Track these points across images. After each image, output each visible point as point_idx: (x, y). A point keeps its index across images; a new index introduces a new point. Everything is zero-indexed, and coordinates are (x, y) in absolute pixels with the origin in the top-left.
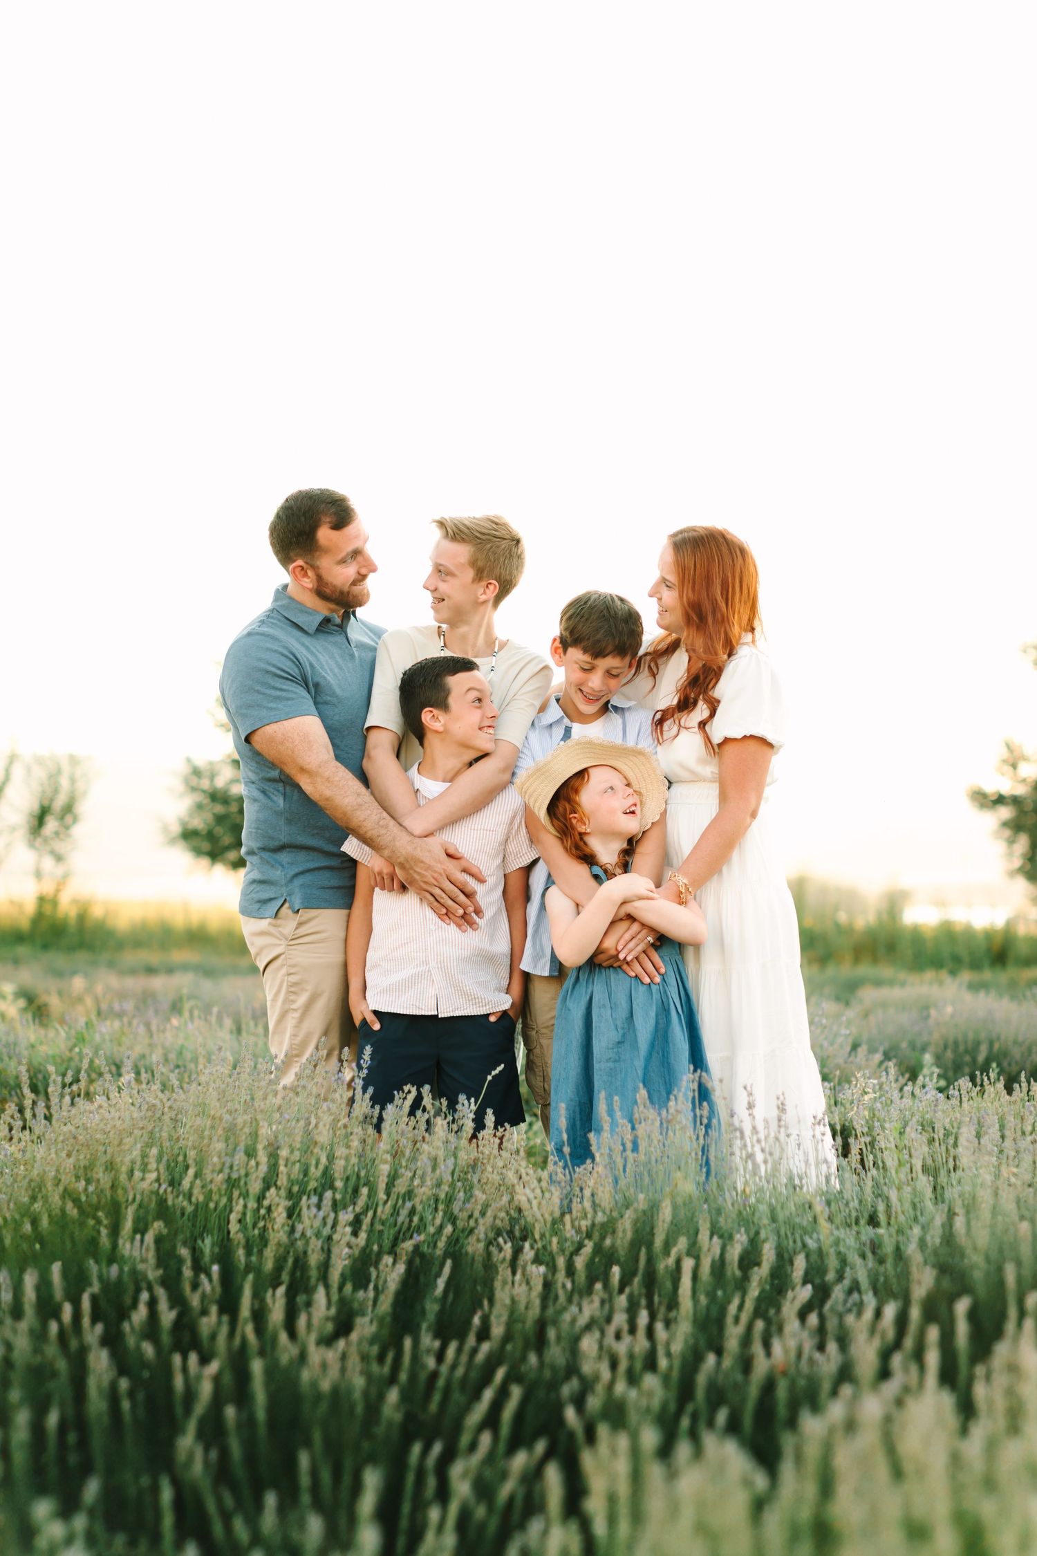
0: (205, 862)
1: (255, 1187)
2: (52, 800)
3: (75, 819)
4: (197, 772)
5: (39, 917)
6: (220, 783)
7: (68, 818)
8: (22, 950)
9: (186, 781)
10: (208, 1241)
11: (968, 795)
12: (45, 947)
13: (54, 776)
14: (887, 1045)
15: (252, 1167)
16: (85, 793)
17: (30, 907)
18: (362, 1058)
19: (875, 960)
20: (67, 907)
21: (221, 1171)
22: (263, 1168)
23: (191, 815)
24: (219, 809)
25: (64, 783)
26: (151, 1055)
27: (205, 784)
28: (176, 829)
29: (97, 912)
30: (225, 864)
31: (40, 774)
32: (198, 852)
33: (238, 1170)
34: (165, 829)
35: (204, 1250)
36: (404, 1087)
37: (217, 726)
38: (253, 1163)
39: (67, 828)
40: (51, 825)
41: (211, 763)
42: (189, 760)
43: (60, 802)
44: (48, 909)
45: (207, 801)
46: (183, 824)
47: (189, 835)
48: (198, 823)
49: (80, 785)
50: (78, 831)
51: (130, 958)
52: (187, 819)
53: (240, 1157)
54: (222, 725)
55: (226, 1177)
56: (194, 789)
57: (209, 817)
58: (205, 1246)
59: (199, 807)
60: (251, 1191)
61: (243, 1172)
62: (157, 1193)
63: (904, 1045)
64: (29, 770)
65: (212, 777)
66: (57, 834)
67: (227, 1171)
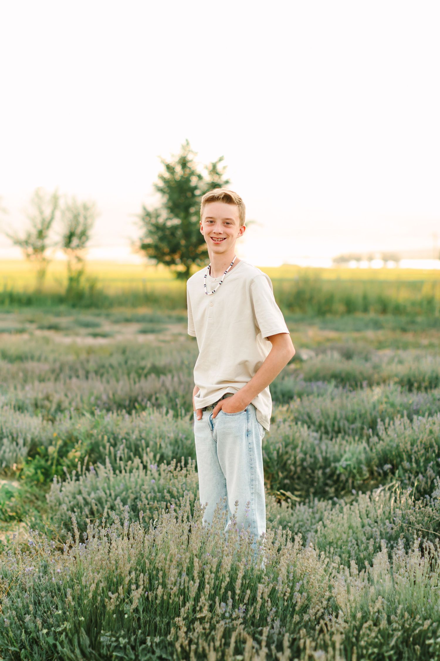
0: (154, 261)
2: (75, 229)
3: (87, 238)
4: (148, 214)
5: (70, 289)
6: (161, 220)
7: (84, 238)
8: (62, 308)
9: (143, 219)
12: (74, 306)
13: (76, 217)
16: (91, 225)
17: (65, 283)
20: (84, 284)
21: (176, 584)
23: (146, 237)
24: (160, 234)
25: (81, 220)
27: (153, 221)
28: (138, 244)
29: (99, 286)
31: (69, 215)
34: (133, 243)
38: (192, 582)
39: (83, 243)
40: (75, 241)
41: (156, 210)
42: (145, 209)
43: (79, 230)
44: (74, 284)
45: (154, 229)
46: (142, 241)
48: (149, 241)
49: (89, 221)
50: (88, 244)
51: (118, 311)
57: (156, 237)
64: (63, 213)
65: (157, 218)
66: (78, 246)
67: (178, 585)
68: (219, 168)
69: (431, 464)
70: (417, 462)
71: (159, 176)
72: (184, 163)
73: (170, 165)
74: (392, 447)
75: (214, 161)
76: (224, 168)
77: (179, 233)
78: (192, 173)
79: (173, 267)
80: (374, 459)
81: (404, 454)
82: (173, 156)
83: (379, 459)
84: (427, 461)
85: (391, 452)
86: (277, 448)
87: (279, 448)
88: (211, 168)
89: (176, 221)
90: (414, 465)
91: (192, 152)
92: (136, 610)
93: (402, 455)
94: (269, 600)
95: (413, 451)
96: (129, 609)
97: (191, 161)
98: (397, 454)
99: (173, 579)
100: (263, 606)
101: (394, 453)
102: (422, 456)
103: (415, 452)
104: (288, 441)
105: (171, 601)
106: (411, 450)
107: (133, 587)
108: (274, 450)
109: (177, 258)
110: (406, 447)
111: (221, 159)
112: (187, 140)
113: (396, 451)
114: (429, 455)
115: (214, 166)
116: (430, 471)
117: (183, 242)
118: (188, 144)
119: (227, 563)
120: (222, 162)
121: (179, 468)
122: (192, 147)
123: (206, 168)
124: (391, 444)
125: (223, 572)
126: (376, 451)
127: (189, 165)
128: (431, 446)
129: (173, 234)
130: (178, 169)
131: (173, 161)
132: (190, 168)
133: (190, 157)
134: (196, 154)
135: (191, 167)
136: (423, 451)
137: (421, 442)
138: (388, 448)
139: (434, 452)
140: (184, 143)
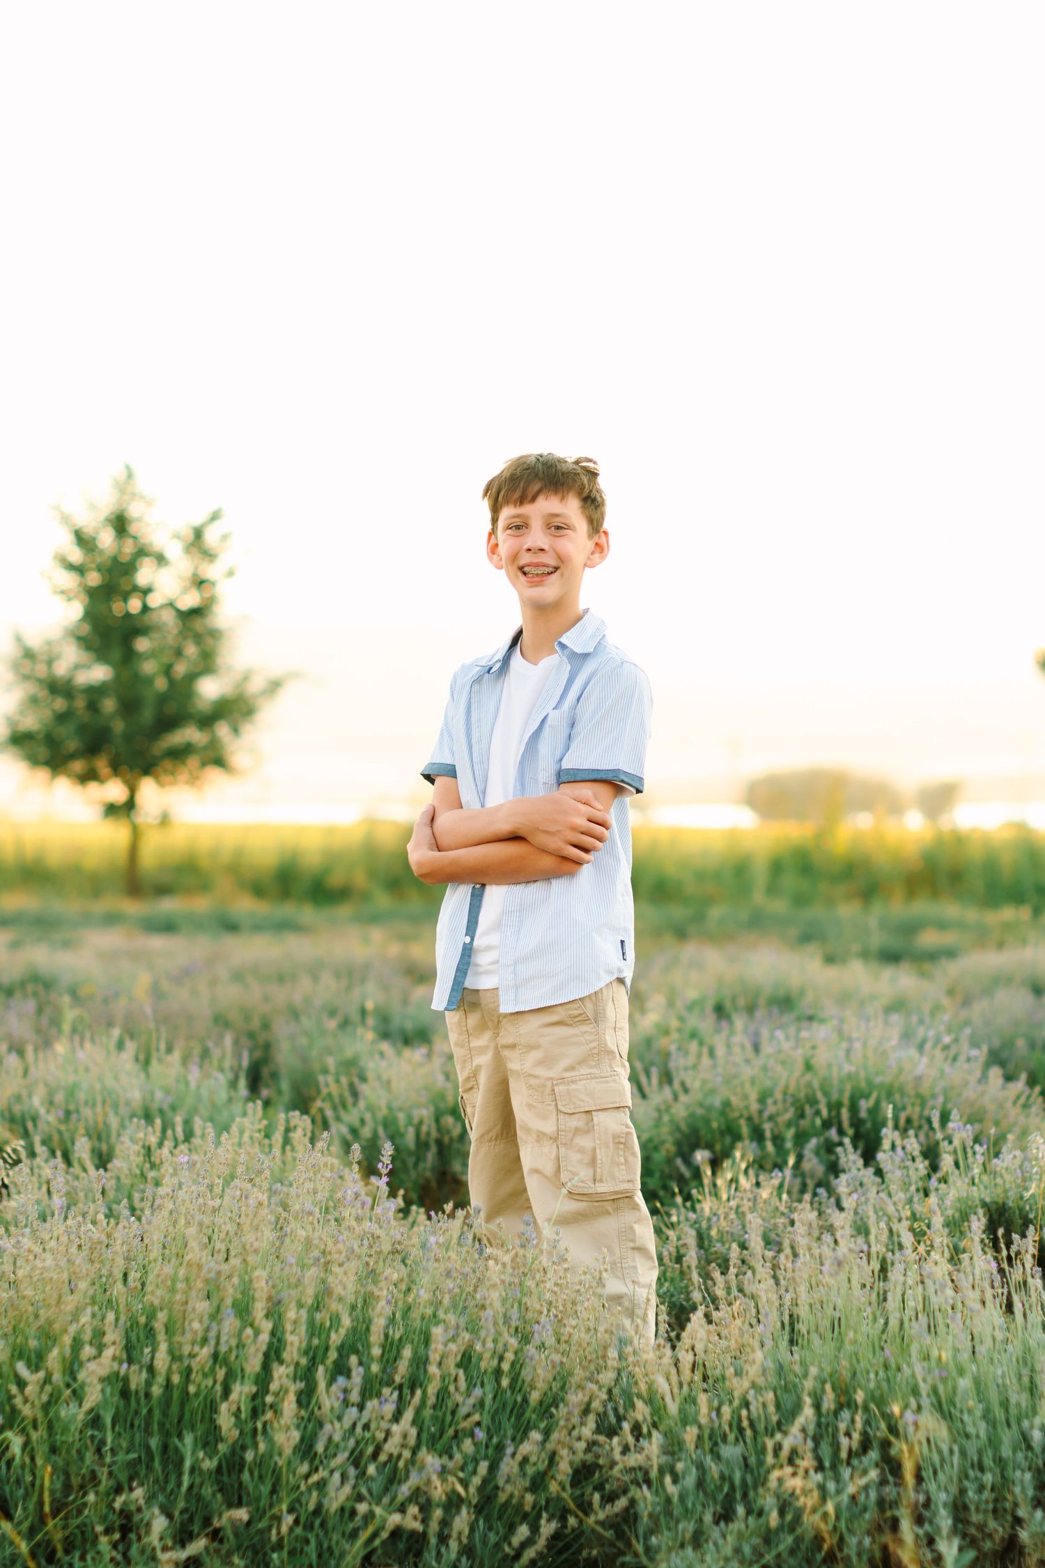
0: (42, 774)
1: (254, 1364)
4: (29, 654)
6: (61, 669)
9: (16, 666)
10: (189, 1439)
11: (1038, 662)
14: (996, 1043)
15: (248, 1337)
18: (381, 1161)
19: (935, 893)
21: (205, 1340)
22: (265, 1337)
23: (22, 713)
24: (60, 704)
26: (30, 1096)
27: (41, 670)
28: (3, 730)
30: (69, 776)
32: (34, 761)
33: (227, 1342)
35: (183, 1450)
36: (445, 1206)
37: (55, 592)
38: (249, 1331)
41: (49, 643)
42: (19, 639)
45: (43, 693)
46: (11, 722)
47: (20, 740)
48: (31, 722)
52: (17, 717)
53: (230, 1323)
54: (63, 592)
55: (212, 1351)
56: (26, 678)
57: (47, 714)
58: (184, 1445)
59: (34, 701)
60: (248, 1370)
61: (234, 1342)
62: (117, 1374)
63: (1021, 1043)
65: (50, 663)
67: (213, 1343)
68: (211, 537)
69: (813, 1143)
70: (778, 1140)
71: (56, 557)
72: (120, 524)
73: (85, 530)
74: (709, 1109)
75: (197, 522)
76: (225, 538)
77: (109, 705)
78: (142, 552)
79: (93, 788)
80: (663, 1142)
81: (743, 1122)
82: (92, 507)
83: (678, 1144)
84: (801, 1138)
85: (707, 1121)
86: (416, 1121)
87: (421, 1123)
88: (191, 537)
89: (99, 673)
90: (770, 1147)
91: (142, 497)
92: (95, 1421)
93: (739, 1127)
94: (461, 1372)
95: (766, 1114)
96: (73, 1414)
97: (139, 520)
98: (723, 1127)
99: (196, 1325)
100: (443, 1394)
101: (715, 1125)
102: (789, 1124)
103: (771, 1118)
104: (442, 1105)
105: (192, 1389)
106: (760, 1112)
107: (88, 1351)
108: (406, 1126)
109: (102, 765)
110: (747, 1107)
111: (215, 517)
112: (128, 468)
113: (722, 1120)
114: (804, 1123)
115: (198, 534)
116: (810, 1160)
117: (119, 727)
118: (130, 475)
119: (345, 1283)
120: (217, 523)
121: (168, 1144)
122: (141, 484)
123: (177, 536)
124: (708, 1101)
125: (334, 1306)
126: (672, 1121)
127: (133, 529)
128: (813, 1101)
129: (93, 707)
130: (106, 539)
131: (92, 518)
132: (135, 538)
133: (134, 510)
134: (149, 503)
135: (139, 535)
136: (789, 1115)
137: (785, 1093)
138: (700, 1111)
139: (818, 1113)
140: (122, 476)
